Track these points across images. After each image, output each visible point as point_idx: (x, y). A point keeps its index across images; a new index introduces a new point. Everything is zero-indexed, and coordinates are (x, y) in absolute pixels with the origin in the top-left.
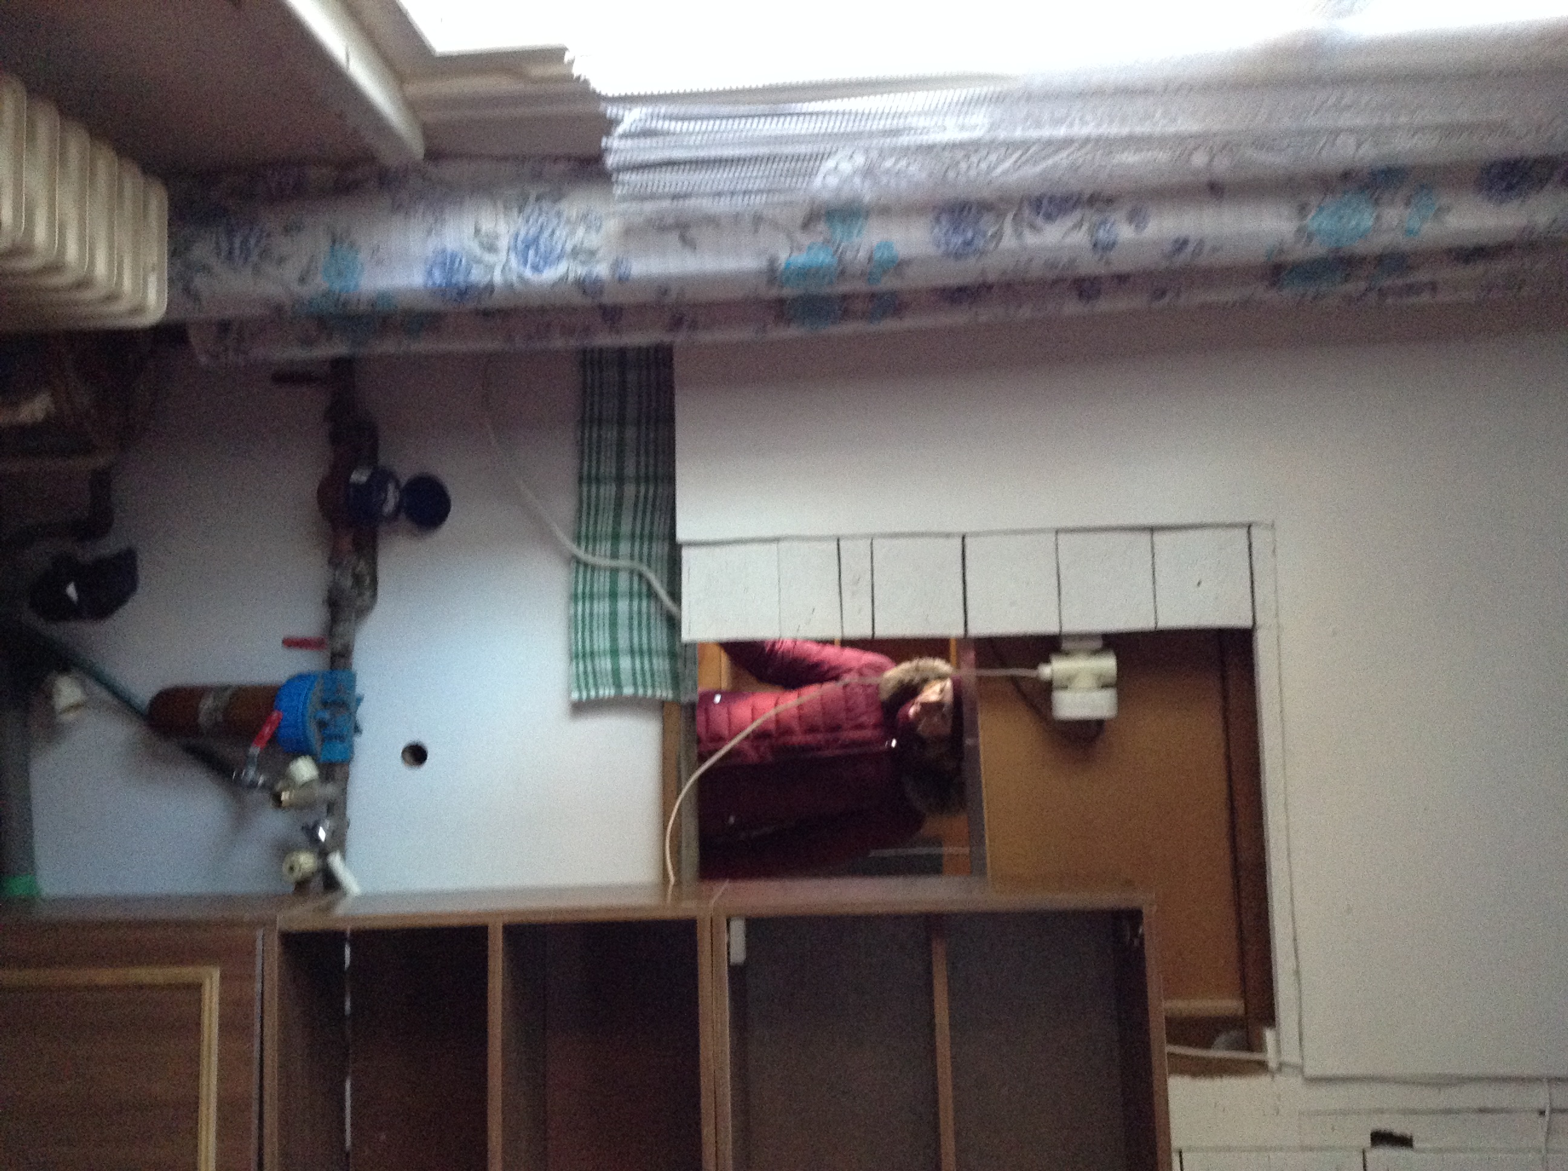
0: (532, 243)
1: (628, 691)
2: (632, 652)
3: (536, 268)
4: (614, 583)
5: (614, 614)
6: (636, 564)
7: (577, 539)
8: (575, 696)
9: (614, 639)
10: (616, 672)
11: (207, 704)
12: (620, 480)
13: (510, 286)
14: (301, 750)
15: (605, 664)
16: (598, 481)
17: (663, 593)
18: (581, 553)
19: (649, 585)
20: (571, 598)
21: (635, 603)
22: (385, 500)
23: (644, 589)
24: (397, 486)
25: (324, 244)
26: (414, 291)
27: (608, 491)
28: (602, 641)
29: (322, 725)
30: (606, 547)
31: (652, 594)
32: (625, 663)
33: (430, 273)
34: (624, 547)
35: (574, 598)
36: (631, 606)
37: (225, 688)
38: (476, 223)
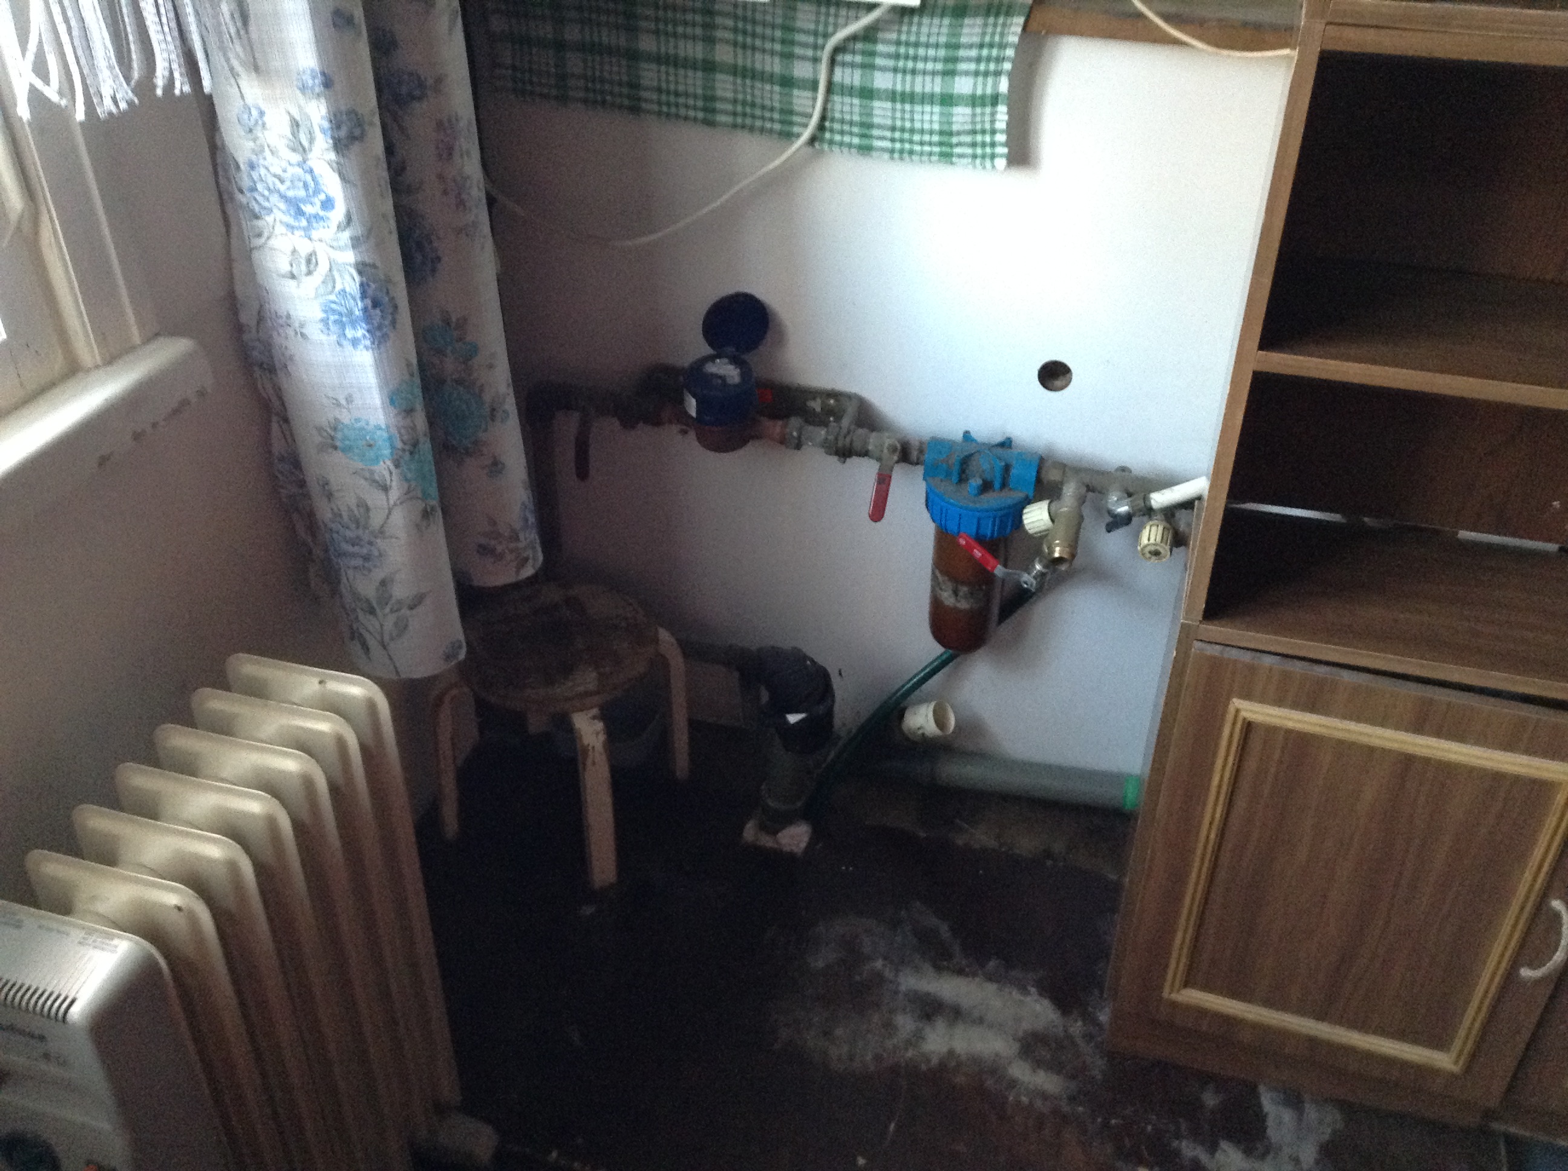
0: (296, 207)
1: (1004, 86)
2: (949, 73)
3: (327, 204)
4: (850, 91)
5: (892, 96)
6: (825, 55)
7: (788, 136)
8: (1001, 163)
9: (928, 99)
10: (974, 101)
11: (947, 598)
12: (709, 67)
13: (356, 242)
14: (1016, 515)
15: (961, 115)
16: (713, 99)
17: (867, 20)
18: (806, 134)
19: (854, 38)
20: (869, 155)
21: (879, 61)
22: (722, 378)
23: (859, 46)
24: (712, 358)
25: (337, 457)
26: (379, 364)
27: (724, 86)
28: (929, 117)
29: (986, 486)
30: (800, 99)
31: (869, 35)
32: (963, 86)
33: (355, 342)
34: (801, 70)
35: (866, 150)
36: (883, 69)
37: (934, 578)
38: (284, 276)
